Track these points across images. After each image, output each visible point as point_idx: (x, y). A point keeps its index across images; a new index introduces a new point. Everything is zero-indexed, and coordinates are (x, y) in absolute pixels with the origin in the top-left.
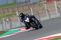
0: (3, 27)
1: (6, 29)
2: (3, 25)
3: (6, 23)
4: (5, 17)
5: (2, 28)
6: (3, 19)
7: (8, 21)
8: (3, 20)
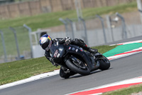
0: (105, 35)
1: (112, 41)
2: (106, 30)
3: (113, 26)
4: (111, 13)
5: (103, 37)
6: (107, 17)
7: (116, 22)
8: (105, 20)
